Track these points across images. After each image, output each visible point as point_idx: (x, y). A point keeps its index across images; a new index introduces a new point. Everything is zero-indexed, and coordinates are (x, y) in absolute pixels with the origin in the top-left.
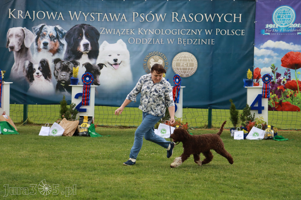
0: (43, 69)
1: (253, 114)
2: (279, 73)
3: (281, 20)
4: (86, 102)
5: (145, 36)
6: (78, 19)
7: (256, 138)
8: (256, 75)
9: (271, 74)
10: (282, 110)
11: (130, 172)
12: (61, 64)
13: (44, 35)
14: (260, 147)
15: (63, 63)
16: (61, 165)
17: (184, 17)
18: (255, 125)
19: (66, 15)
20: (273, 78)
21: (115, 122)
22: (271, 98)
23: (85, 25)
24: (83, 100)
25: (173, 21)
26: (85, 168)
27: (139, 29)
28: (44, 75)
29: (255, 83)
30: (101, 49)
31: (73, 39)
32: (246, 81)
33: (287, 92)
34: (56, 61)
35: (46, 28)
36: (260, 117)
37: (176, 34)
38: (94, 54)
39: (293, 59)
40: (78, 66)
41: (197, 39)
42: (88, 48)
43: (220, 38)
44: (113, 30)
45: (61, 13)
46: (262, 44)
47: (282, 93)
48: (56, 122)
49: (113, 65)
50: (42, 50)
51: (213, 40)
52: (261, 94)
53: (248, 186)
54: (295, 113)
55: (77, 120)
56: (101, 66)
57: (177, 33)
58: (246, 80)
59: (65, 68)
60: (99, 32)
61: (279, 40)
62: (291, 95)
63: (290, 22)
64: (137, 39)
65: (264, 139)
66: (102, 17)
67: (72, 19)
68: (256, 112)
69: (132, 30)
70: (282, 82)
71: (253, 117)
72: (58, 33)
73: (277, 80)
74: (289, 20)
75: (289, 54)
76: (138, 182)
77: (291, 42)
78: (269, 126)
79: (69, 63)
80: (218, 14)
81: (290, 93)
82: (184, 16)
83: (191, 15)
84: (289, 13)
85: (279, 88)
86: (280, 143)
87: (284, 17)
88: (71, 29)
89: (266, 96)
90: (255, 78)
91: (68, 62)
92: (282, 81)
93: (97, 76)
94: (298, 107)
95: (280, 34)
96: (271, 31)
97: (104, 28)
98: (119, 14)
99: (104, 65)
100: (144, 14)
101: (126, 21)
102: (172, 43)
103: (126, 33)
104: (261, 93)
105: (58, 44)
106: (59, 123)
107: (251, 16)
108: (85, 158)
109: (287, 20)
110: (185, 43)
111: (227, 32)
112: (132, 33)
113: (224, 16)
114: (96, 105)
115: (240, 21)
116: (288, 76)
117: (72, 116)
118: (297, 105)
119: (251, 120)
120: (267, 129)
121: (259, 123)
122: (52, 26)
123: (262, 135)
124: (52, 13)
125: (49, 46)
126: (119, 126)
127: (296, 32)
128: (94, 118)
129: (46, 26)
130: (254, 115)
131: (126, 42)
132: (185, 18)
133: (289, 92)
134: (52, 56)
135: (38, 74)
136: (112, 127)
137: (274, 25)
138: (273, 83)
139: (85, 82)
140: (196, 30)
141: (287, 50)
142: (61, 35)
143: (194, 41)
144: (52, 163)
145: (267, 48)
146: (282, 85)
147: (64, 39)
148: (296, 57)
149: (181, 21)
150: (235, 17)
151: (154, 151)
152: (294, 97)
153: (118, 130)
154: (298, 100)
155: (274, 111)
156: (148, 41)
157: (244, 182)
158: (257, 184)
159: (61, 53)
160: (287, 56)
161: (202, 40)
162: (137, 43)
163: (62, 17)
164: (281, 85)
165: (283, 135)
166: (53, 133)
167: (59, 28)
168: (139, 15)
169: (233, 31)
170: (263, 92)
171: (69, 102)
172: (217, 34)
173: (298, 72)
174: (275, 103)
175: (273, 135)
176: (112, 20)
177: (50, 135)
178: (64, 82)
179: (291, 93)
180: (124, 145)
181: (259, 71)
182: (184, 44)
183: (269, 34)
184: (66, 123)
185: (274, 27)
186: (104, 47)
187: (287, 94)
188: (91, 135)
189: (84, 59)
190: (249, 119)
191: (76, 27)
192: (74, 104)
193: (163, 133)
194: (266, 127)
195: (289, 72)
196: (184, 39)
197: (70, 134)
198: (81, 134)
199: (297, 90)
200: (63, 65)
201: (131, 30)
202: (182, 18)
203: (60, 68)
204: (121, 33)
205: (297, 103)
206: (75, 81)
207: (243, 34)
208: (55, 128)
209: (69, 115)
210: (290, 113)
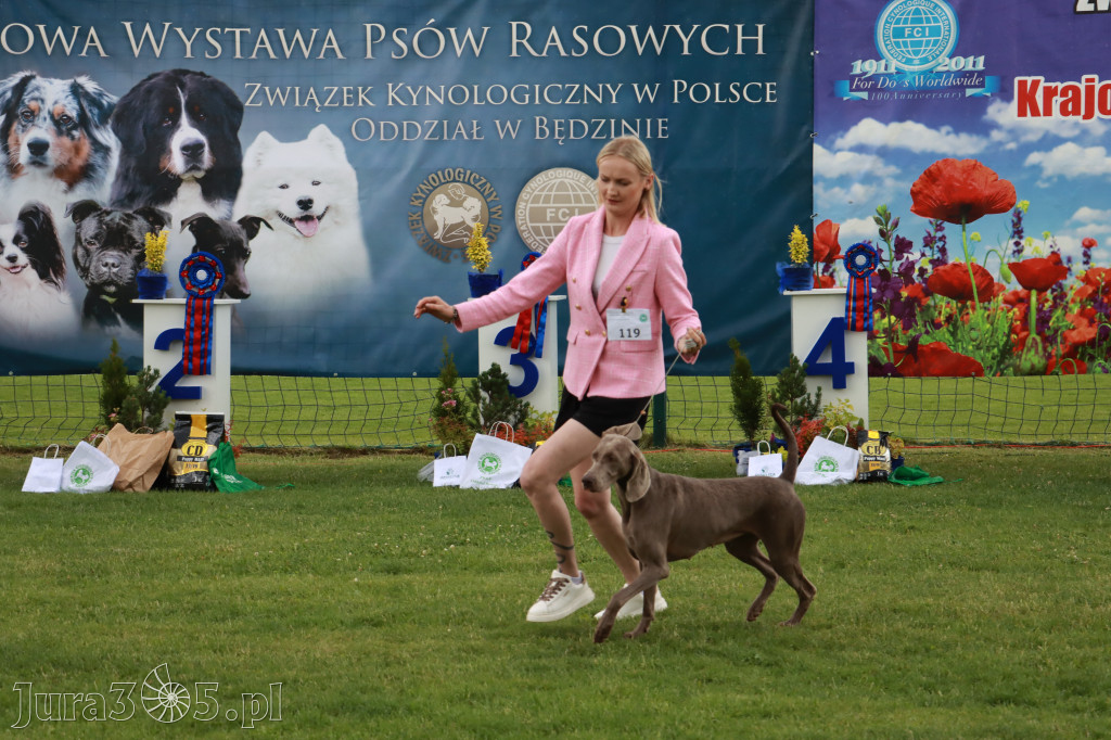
0: (31, 241)
1: (816, 390)
2: (904, 239)
3: (905, 44)
4: (197, 361)
5: (413, 113)
6: (158, 52)
7: (827, 478)
8: (823, 247)
9: (877, 243)
10: (918, 374)
11: (367, 620)
12: (100, 222)
13: (31, 116)
14: (840, 512)
15: (108, 218)
16: (109, 602)
17: (553, 40)
18: (823, 430)
19: (114, 36)
20: (885, 256)
21: (308, 431)
22: (878, 332)
23: (185, 72)
24: (187, 356)
25: (514, 54)
26: (197, 609)
27: (390, 85)
28: (35, 266)
29: (820, 275)
30: (248, 163)
31: (144, 126)
32: (787, 271)
33: (935, 306)
34: (81, 211)
35: (37, 89)
36: (840, 401)
37: (527, 102)
38: (223, 180)
39: (952, 186)
40: (165, 228)
41: (604, 121)
42: (201, 161)
43: (689, 113)
44: (293, 92)
45: (92, 31)
46: (841, 133)
47: (917, 310)
48: (86, 439)
49: (296, 223)
50: (25, 171)
51: (664, 124)
52: (843, 316)
53: (798, 655)
54: (965, 383)
55: (166, 430)
56: (251, 225)
57: (532, 98)
58: (787, 266)
59: (115, 237)
60: (241, 99)
61: (901, 119)
62: (949, 319)
63: (938, 53)
64: (382, 123)
65: (855, 481)
66: (248, 43)
67: (137, 52)
68: (826, 384)
69: (363, 92)
70: (916, 272)
71: (813, 402)
72: (85, 104)
73: (900, 262)
74: (934, 45)
75: (939, 170)
76: (395, 657)
77: (943, 125)
78: (874, 435)
79: (128, 219)
80: (677, 27)
81: (945, 311)
82: (553, 36)
83: (580, 32)
84: (936, 20)
85: (905, 294)
86: (915, 494)
87: (918, 32)
88: (133, 90)
89: (858, 324)
90: (818, 260)
91: (127, 215)
92: (917, 267)
93: (237, 265)
94: (974, 362)
95: (903, 97)
96: (873, 83)
97: (259, 85)
98: (315, 31)
99: (262, 224)
100: (405, 30)
101: (340, 56)
102: (514, 136)
103: (342, 102)
104: (841, 314)
105: (86, 147)
106: (97, 445)
107: (798, 30)
108: (198, 573)
109: (927, 45)
110: (560, 135)
111: (714, 92)
112: (363, 101)
113: (699, 31)
114: (235, 371)
115: (760, 51)
116: (936, 249)
117: (147, 414)
118: (970, 355)
119: (810, 411)
120: (865, 446)
121: (836, 424)
122: (63, 79)
123: (848, 466)
124: (59, 31)
125: (53, 156)
126: (324, 448)
127: (963, 88)
128: (232, 421)
129: (39, 81)
130: (818, 396)
131: (343, 133)
132: (558, 43)
133: (943, 305)
134: (66, 192)
135: (12, 259)
136: (298, 453)
137: (883, 62)
138: (885, 274)
139: (194, 286)
140: (601, 86)
141: (932, 155)
142: (96, 111)
143: (592, 128)
144: (71, 594)
145: (860, 149)
146: (917, 281)
147: (109, 127)
148: (966, 180)
149: (544, 54)
150: (740, 37)
151: (456, 538)
152: (960, 323)
153: (321, 462)
154: (974, 334)
155: (893, 376)
156: (424, 130)
157: (783, 643)
158: (829, 647)
159: (100, 182)
160: (931, 176)
161: (624, 122)
162: (382, 139)
163: (98, 43)
164: (913, 281)
165: (923, 464)
166: (78, 480)
167: (90, 86)
168: (389, 33)
169: (735, 87)
170: (848, 309)
171: (136, 364)
172: (676, 101)
173: (973, 235)
174: (895, 347)
175: (889, 465)
176: (288, 53)
177: (64, 488)
178: (112, 289)
179: (948, 310)
180: (345, 519)
181: (834, 232)
182: (557, 137)
183: (864, 95)
184: (125, 441)
185: (882, 70)
186: (260, 154)
187: (936, 313)
188: (223, 485)
189: (188, 203)
190: (800, 411)
191: (153, 81)
192: (152, 372)
193: (489, 469)
194: (861, 436)
195: (939, 234)
196: (557, 122)
197: (140, 482)
198: (183, 480)
199: (972, 299)
200: (107, 225)
201: (360, 88)
202: (548, 43)
203: (96, 237)
204: (322, 102)
205: (970, 348)
206: (154, 286)
207: (772, 96)
208: (85, 462)
209: (135, 414)
210: (948, 383)
